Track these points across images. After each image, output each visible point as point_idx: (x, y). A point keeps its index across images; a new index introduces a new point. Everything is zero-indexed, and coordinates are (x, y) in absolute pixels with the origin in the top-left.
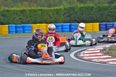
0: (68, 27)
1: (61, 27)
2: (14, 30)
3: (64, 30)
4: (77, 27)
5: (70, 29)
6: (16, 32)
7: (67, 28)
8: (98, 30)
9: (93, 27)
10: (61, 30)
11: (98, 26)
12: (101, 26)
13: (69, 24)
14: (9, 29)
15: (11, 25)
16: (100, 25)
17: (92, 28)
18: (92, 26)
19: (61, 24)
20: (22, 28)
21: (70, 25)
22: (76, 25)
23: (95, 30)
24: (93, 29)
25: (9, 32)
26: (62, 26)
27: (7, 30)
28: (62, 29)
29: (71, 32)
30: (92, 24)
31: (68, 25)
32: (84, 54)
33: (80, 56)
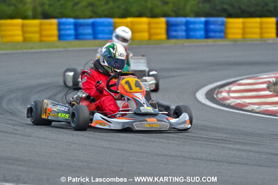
0: (202, 26)
1: (184, 28)
2: (72, 32)
3: (192, 33)
4: (222, 27)
5: (207, 31)
6: (77, 36)
7: (200, 30)
8: (274, 35)
9: (261, 28)
10: (183, 34)
11: (274, 26)
13: (203, 19)
14: (59, 30)
15: (64, 20)
17: (258, 30)
18: (258, 25)
19: (183, 20)
20: (90, 27)
21: (206, 23)
22: (220, 23)
24: (261, 33)
25: (60, 37)
26: (187, 24)
27: (55, 32)
28: (187, 30)
30: (258, 20)
31: (200, 23)
32: (229, 92)
33: (220, 96)
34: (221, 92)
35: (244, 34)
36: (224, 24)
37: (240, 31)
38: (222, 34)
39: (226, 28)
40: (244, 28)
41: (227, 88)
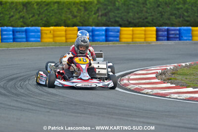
0: (104, 33)
2: (11, 36)
3: (96, 38)
4: (118, 33)
5: (107, 36)
6: (14, 40)
7: (102, 35)
8: (155, 39)
9: (145, 34)
11: (155, 33)
12: (160, 33)
13: (104, 28)
14: (2, 35)
15: (5, 28)
16: (157, 31)
17: (143, 36)
18: (143, 32)
19: (91, 28)
20: (24, 33)
21: (106, 31)
22: (116, 30)
23: (149, 40)
24: (145, 38)
25: (2, 40)
26: (93, 31)
28: (93, 36)
29: (107, 43)
30: (143, 28)
31: (102, 30)
32: (129, 79)
33: (122, 83)
34: (123, 80)
35: (133, 38)
36: (119, 31)
37: (131, 36)
38: (118, 39)
39: (120, 34)
40: (133, 34)
41: (127, 77)
